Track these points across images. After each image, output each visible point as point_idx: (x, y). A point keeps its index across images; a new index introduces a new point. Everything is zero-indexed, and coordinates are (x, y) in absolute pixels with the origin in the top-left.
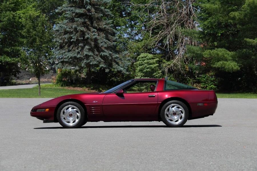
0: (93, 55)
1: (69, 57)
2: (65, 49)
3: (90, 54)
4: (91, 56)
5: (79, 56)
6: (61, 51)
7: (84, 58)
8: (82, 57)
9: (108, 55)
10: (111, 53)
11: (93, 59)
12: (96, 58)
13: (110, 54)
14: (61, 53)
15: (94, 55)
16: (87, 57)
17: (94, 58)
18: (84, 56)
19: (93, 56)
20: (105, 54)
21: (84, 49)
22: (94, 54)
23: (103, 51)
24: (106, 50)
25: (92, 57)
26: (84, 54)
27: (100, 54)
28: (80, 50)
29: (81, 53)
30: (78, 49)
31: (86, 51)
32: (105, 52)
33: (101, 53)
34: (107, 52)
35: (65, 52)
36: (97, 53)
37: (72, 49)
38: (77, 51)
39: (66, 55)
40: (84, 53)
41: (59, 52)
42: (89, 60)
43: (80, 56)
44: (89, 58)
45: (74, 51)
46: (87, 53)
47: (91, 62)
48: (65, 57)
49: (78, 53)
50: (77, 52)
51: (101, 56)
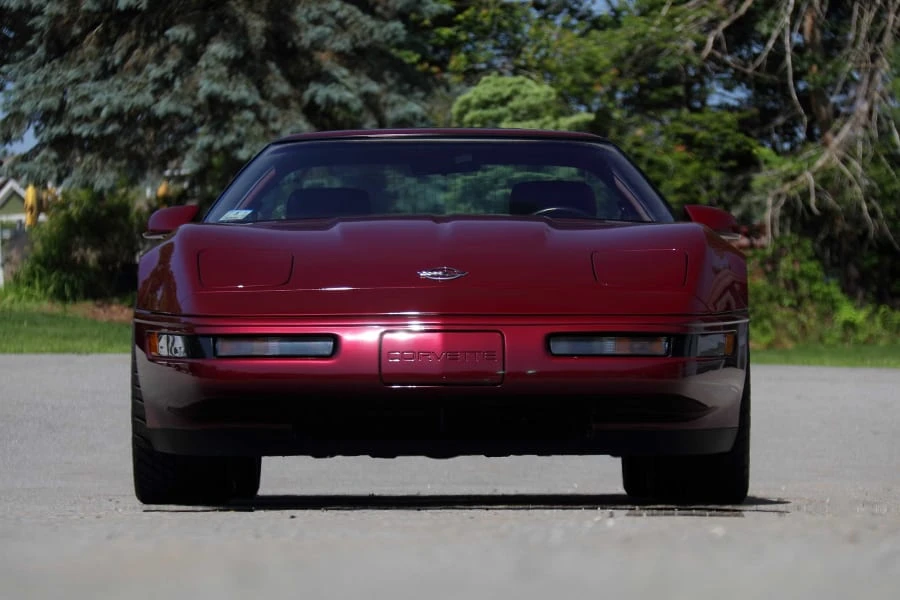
0: (254, 98)
1: (104, 113)
2: (82, 61)
3: (234, 96)
4: (242, 105)
5: (163, 106)
6: (53, 69)
7: (197, 118)
8: (186, 111)
9: (357, 105)
10: (374, 87)
11: (258, 129)
12: (275, 120)
13: (367, 97)
14: (54, 82)
15: (261, 102)
16: (219, 111)
17: (264, 122)
18: (198, 109)
19: (255, 108)
20: (335, 93)
21: (202, 63)
22: (264, 96)
23: (326, 78)
24: (345, 72)
25: (249, 115)
26: (201, 96)
27: (307, 95)
28: (177, 71)
29: (177, 84)
30: (159, 59)
31: (210, 77)
32: (336, 81)
33: (313, 88)
34: (350, 82)
35: (77, 81)
36: (284, 88)
37: (125, 59)
38: (155, 72)
39: (86, 99)
40: (197, 89)
41: (40, 79)
42: (226, 131)
43: (172, 107)
44: (227, 118)
45: (138, 69)
46: (217, 87)
47: (240, 146)
48: (76, 111)
49: (164, 85)
50: (155, 80)
51: (311, 111)
